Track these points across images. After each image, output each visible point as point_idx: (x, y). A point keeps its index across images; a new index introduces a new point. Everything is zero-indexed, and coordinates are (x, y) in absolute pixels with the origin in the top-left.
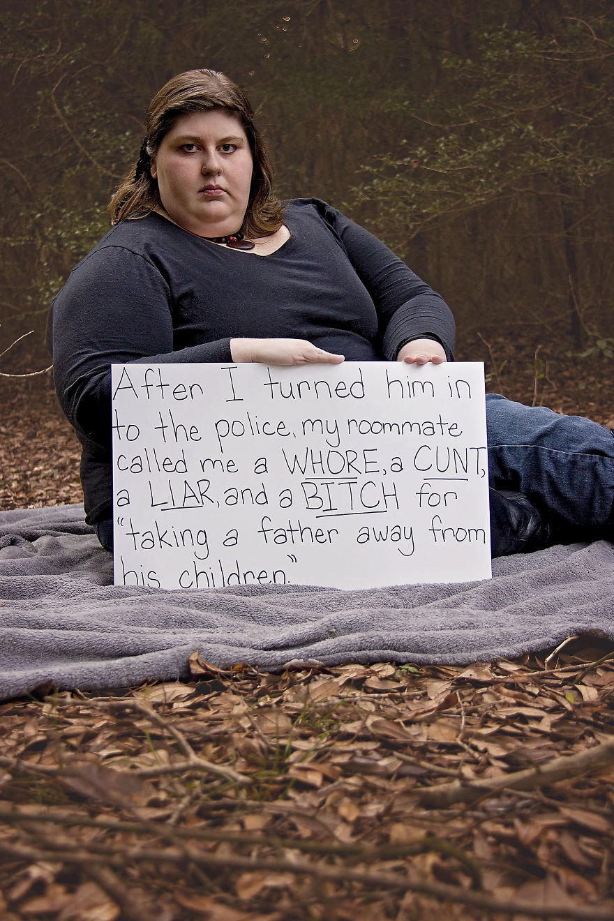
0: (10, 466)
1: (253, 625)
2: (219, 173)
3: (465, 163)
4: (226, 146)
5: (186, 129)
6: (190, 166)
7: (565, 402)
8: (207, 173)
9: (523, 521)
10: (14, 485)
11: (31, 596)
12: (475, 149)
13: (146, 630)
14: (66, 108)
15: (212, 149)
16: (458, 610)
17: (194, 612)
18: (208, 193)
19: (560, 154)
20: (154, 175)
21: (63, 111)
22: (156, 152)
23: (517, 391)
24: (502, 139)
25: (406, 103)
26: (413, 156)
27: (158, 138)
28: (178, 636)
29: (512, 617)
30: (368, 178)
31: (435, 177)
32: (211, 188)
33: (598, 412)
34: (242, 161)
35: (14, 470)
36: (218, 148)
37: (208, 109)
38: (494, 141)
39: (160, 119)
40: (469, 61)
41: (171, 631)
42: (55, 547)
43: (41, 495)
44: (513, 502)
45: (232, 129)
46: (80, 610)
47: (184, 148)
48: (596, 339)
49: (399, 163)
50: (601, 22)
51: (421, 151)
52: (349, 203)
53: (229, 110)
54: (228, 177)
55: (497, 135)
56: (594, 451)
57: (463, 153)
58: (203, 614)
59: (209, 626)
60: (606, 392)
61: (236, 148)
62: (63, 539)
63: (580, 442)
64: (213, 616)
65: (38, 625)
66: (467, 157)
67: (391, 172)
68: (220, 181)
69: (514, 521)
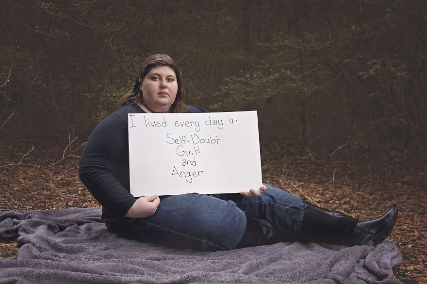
0: (79, 184)
1: (158, 273)
2: (166, 87)
3: (264, 82)
4: (169, 79)
5: (155, 71)
6: (156, 84)
7: (296, 174)
8: (162, 87)
9: (268, 232)
10: (80, 192)
11: (76, 253)
12: (268, 77)
13: (117, 274)
14: (115, 47)
15: (164, 79)
16: (236, 274)
17: (137, 267)
18: (161, 94)
19: (299, 83)
20: (141, 89)
21: (113, 48)
22: (142, 81)
23: (279, 167)
24: (278, 74)
25: (244, 57)
26: (245, 77)
27: (144, 75)
28: (129, 277)
29: (255, 278)
30: (227, 83)
31: (252, 86)
32: (163, 93)
33: (307, 180)
34: (174, 85)
35: (80, 185)
36: (166, 79)
37: (164, 65)
38: (275, 75)
39: (145, 68)
40: (268, 44)
41: (126, 275)
42: (89, 229)
43: (89, 198)
44: (265, 225)
45: (172, 73)
46: (93, 263)
47: (154, 79)
48: (308, 153)
49: (239, 80)
50: (317, 35)
51: (248, 76)
52: (219, 92)
53: (171, 66)
54: (169, 89)
55: (276, 73)
56: (295, 208)
57: (263, 78)
58: (140, 268)
59: (142, 274)
60: (312, 170)
61: (173, 80)
62: (93, 224)
63: (291, 203)
64: (143, 269)
65: (76, 270)
66: (264, 80)
67: (235, 82)
68: (166, 90)
69: (265, 233)
